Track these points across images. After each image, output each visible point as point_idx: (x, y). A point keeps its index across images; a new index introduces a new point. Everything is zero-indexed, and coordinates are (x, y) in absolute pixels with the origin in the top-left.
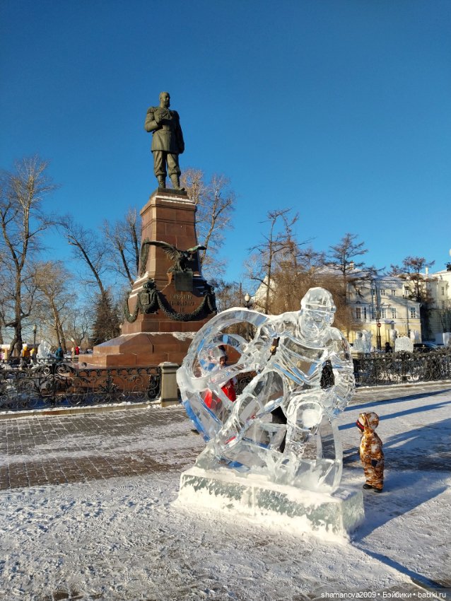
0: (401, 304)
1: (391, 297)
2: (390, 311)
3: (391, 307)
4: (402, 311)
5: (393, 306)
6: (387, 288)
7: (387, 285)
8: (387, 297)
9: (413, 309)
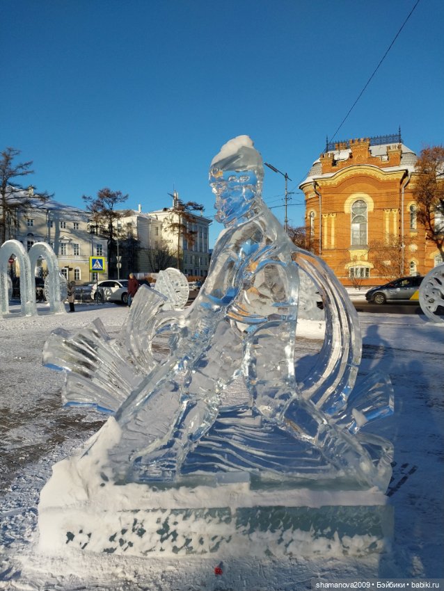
0: (85, 240)
1: (72, 231)
2: (70, 246)
3: (72, 242)
4: (85, 247)
5: (75, 241)
6: (69, 220)
7: (68, 216)
8: (68, 231)
9: (99, 247)
